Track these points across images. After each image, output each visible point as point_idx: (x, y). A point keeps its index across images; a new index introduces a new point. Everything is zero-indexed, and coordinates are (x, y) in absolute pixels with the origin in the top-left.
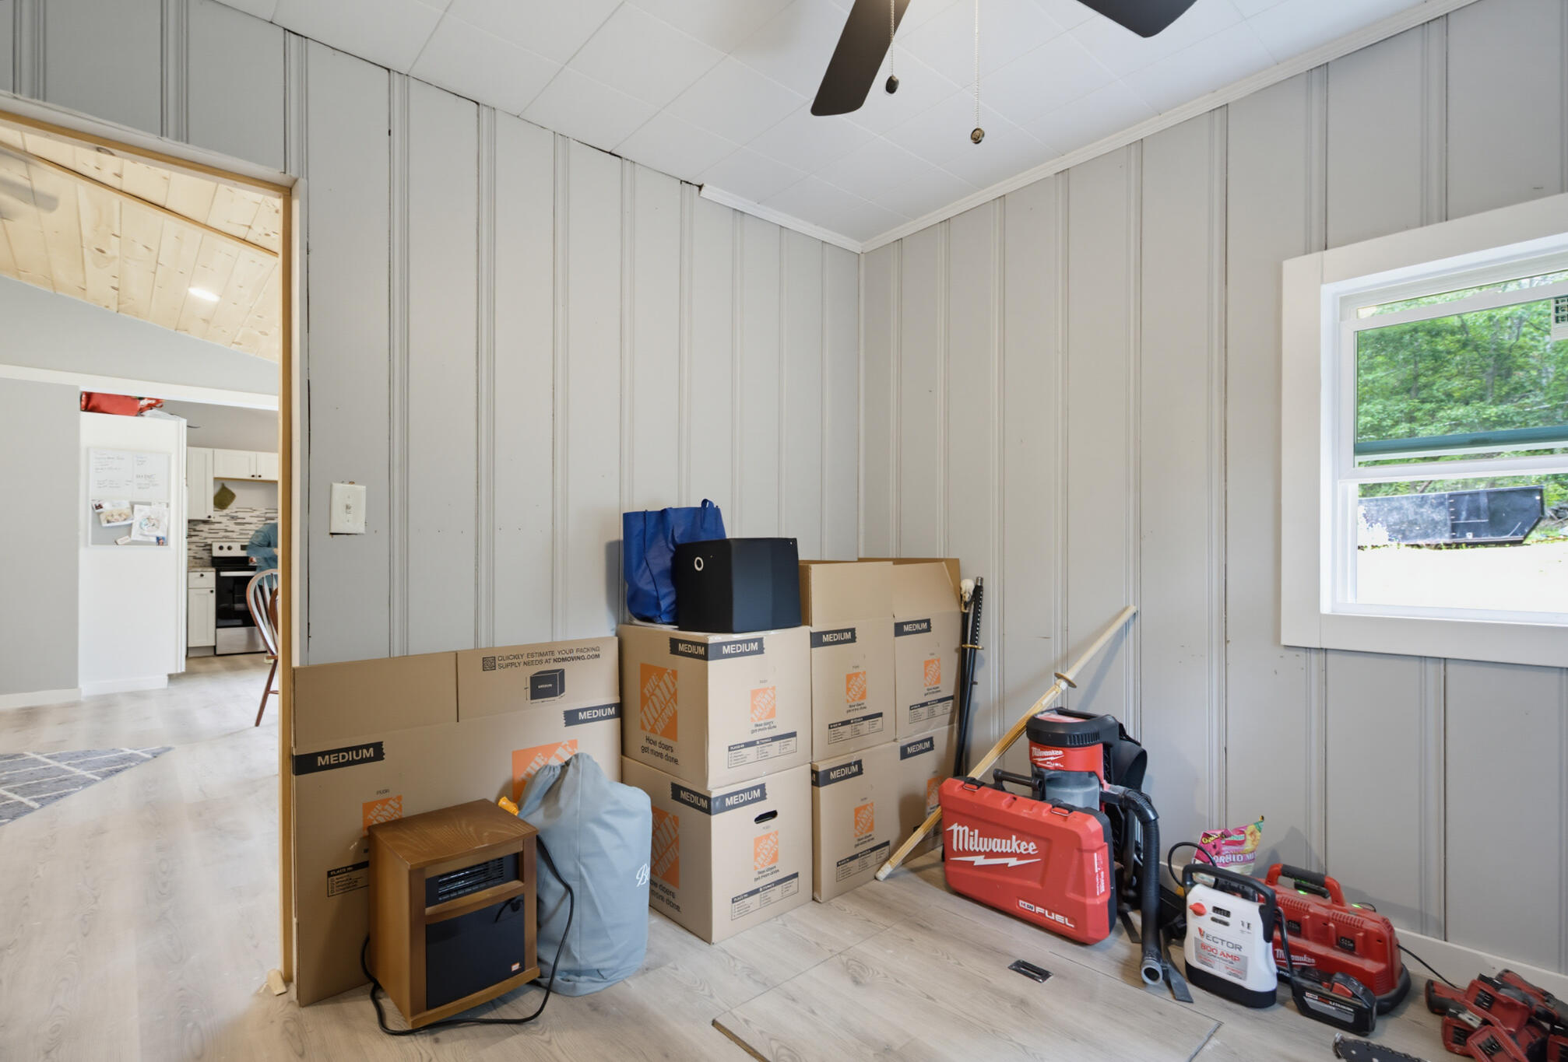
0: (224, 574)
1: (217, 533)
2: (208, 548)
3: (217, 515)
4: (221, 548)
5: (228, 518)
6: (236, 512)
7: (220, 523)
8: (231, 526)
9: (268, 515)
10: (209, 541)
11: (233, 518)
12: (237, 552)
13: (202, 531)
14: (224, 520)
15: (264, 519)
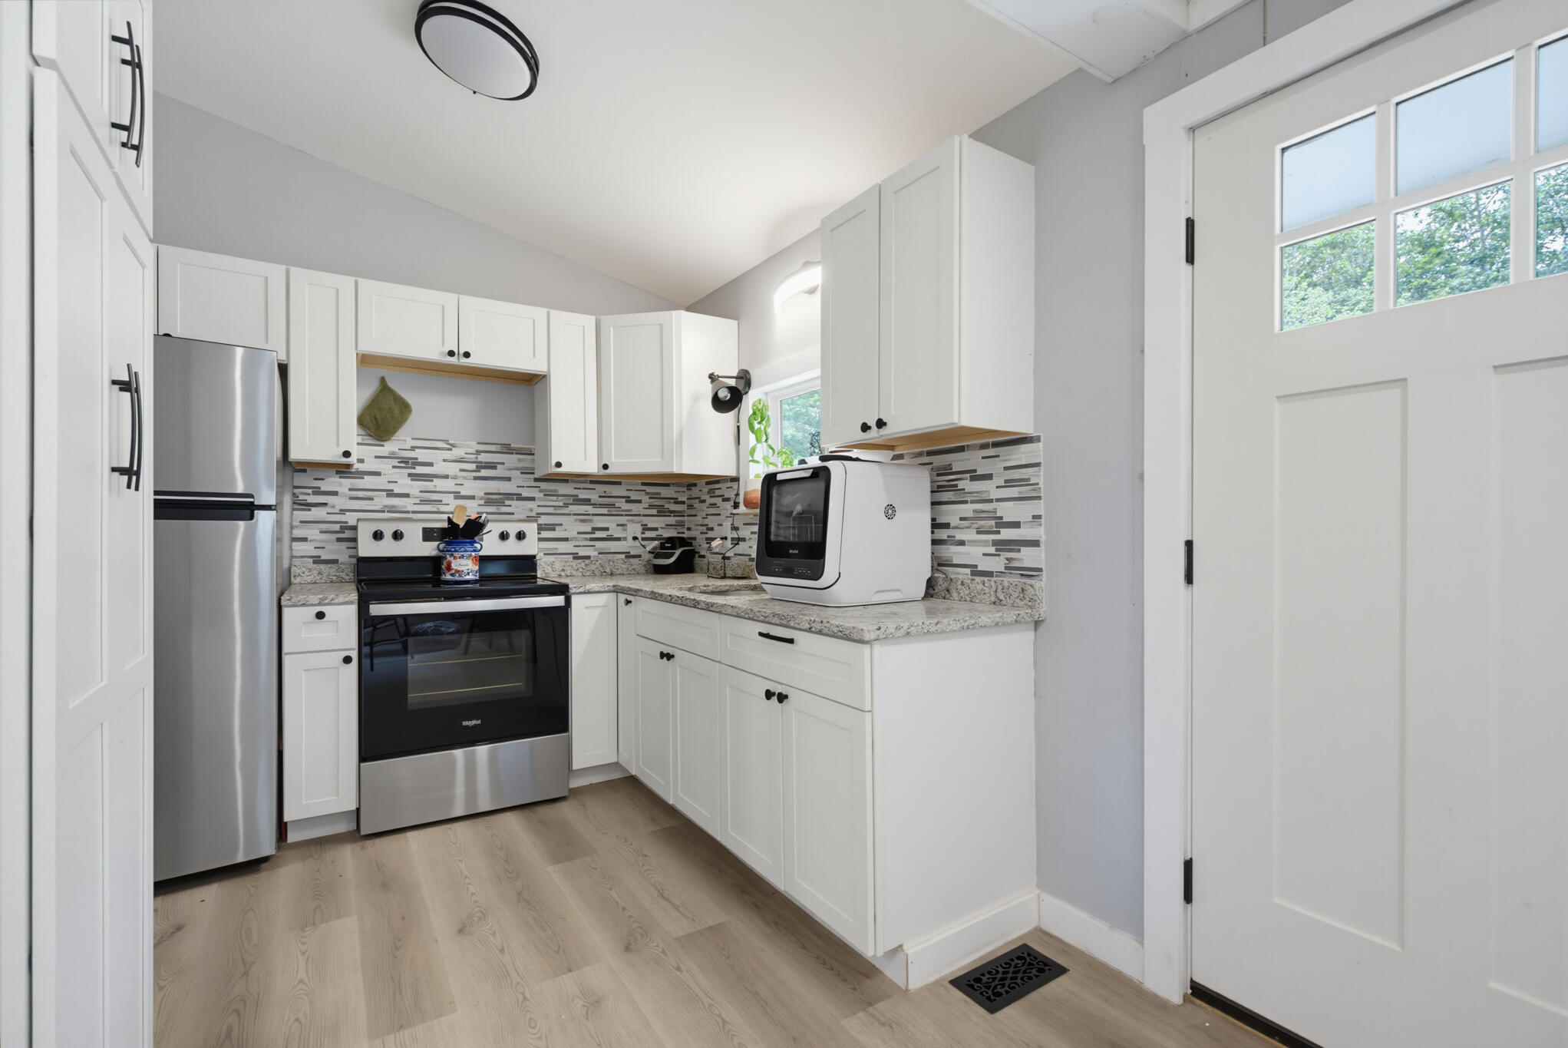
0: (377, 609)
1: (371, 499)
2: (348, 535)
3: (366, 454)
4: (378, 536)
5: (395, 462)
6: (413, 448)
7: (378, 474)
8: (404, 483)
9: (483, 458)
10: (351, 519)
11: (408, 463)
12: (417, 546)
13: (335, 493)
14: (385, 466)
15: (473, 467)
